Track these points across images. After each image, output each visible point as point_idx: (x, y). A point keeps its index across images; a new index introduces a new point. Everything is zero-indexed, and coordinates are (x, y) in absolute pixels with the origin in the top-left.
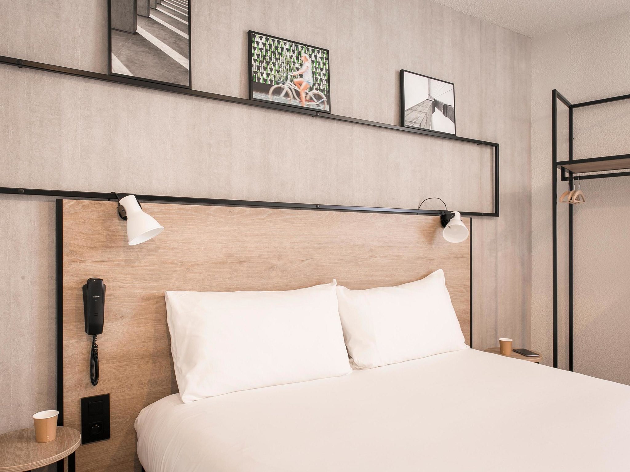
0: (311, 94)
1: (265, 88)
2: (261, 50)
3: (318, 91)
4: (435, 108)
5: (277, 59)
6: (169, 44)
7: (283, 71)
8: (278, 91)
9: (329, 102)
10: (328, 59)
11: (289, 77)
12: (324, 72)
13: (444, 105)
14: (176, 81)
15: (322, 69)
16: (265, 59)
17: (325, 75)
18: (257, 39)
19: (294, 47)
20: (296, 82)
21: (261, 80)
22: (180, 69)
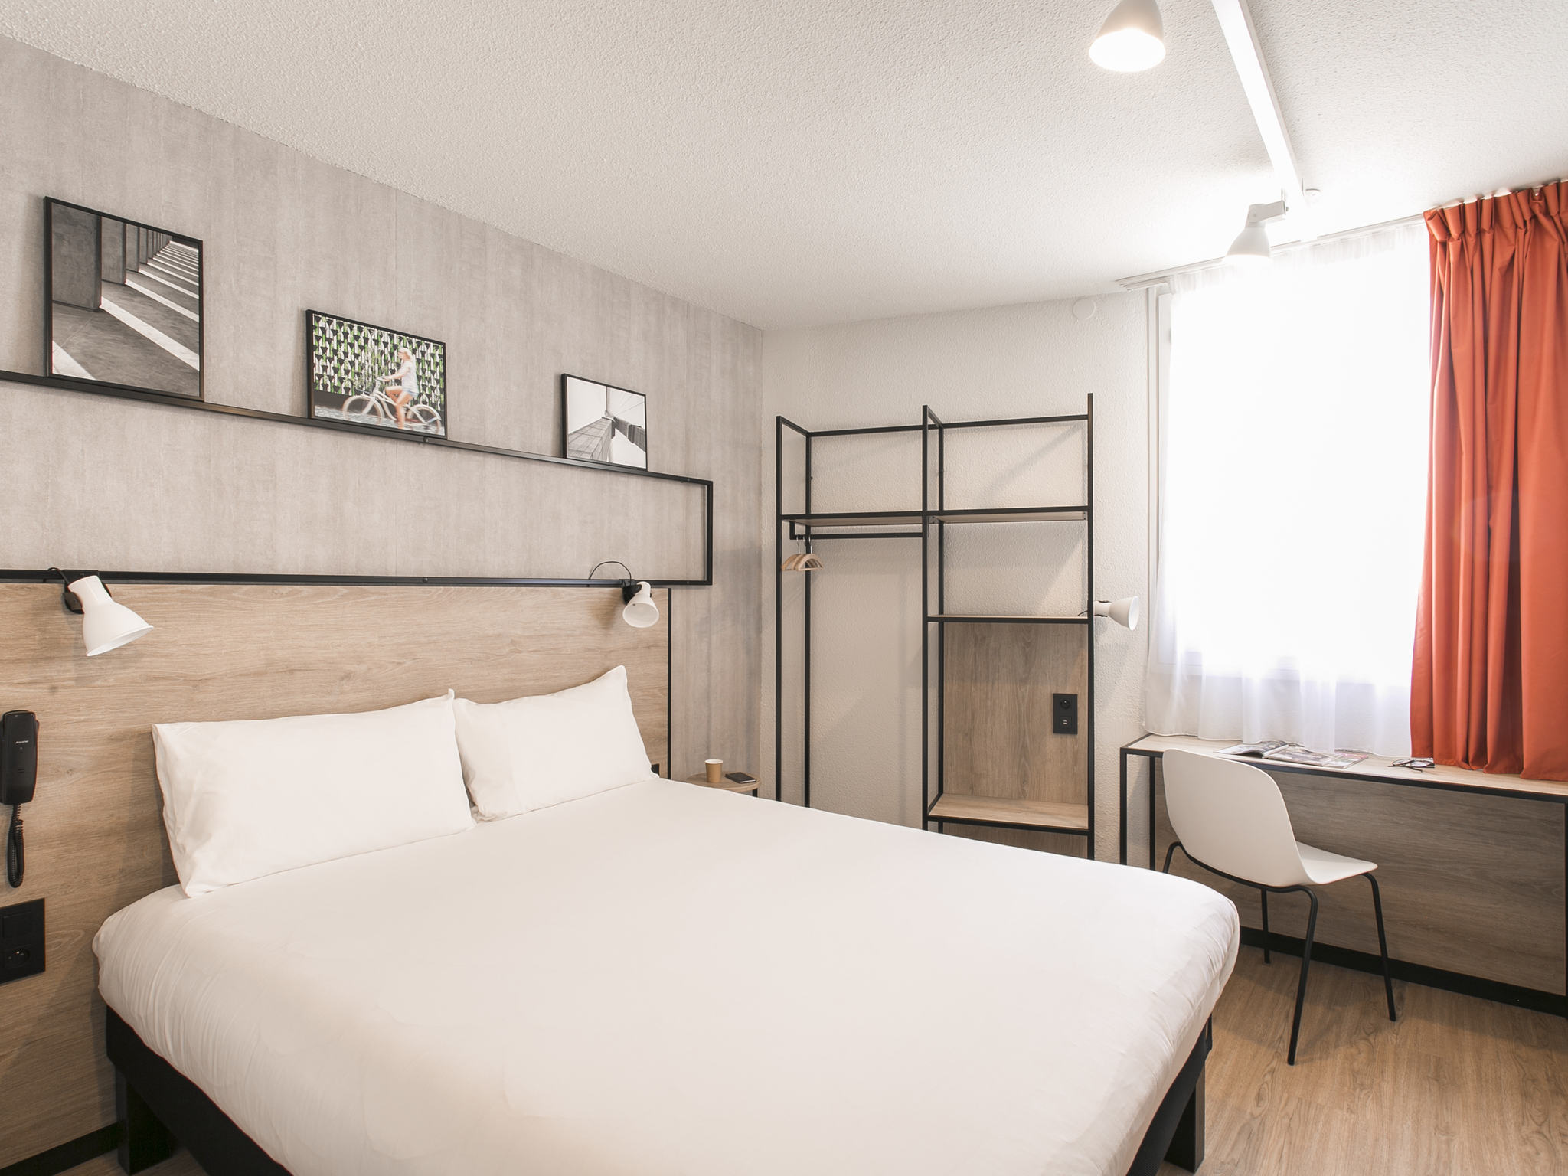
0: (415, 409)
1: (335, 400)
2: (329, 340)
3: (427, 406)
4: (616, 430)
5: (357, 356)
6: (162, 329)
7: (367, 374)
8: (358, 405)
9: (444, 423)
10: (443, 357)
11: (378, 384)
12: (437, 376)
13: (630, 426)
14: (176, 388)
15: (433, 372)
16: (337, 355)
17: (438, 381)
18: (323, 323)
19: (386, 337)
20: (391, 391)
21: (329, 387)
22: (182, 370)
